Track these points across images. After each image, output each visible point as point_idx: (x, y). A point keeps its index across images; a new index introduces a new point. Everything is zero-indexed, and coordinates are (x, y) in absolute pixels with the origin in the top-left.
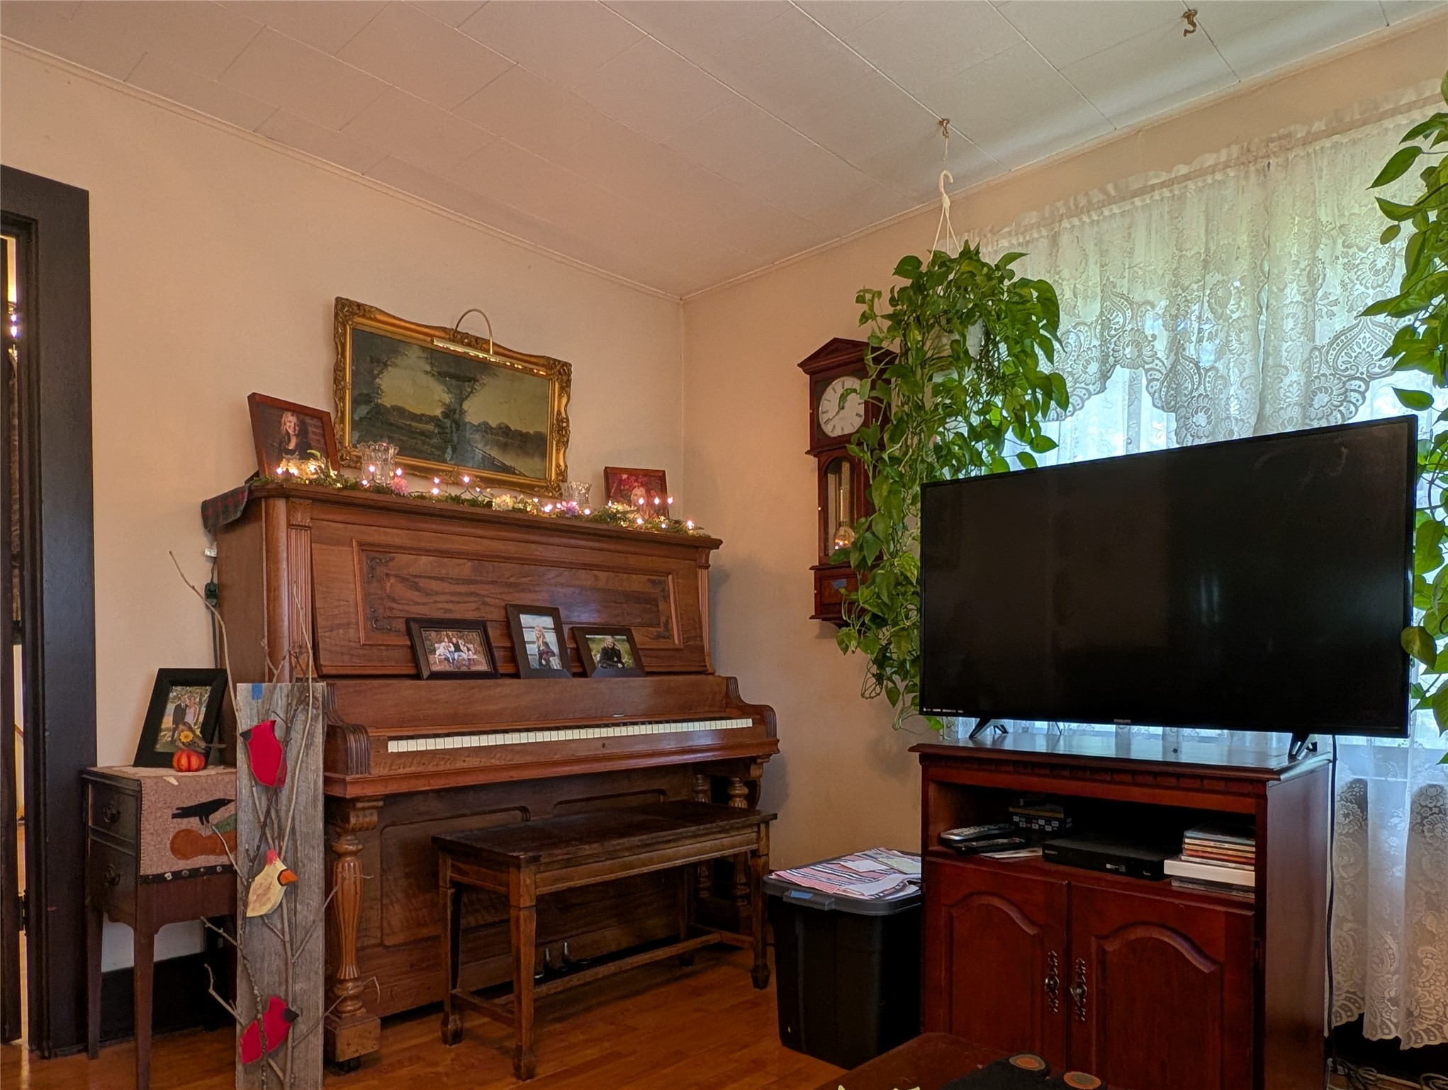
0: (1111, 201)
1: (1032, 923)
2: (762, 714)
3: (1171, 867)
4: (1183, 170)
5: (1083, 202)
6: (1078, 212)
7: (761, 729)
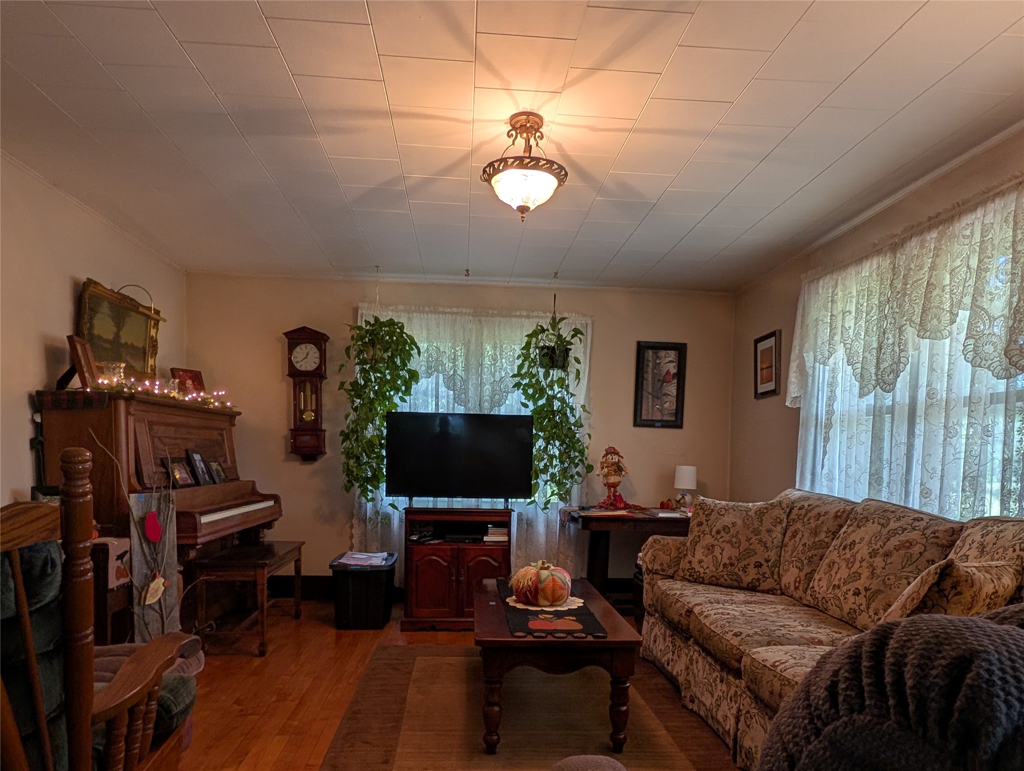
0: (431, 312)
1: (445, 561)
2: (276, 498)
3: (486, 539)
4: (455, 310)
5: (421, 308)
6: (420, 312)
7: (277, 505)
